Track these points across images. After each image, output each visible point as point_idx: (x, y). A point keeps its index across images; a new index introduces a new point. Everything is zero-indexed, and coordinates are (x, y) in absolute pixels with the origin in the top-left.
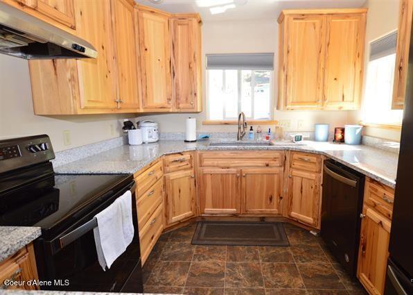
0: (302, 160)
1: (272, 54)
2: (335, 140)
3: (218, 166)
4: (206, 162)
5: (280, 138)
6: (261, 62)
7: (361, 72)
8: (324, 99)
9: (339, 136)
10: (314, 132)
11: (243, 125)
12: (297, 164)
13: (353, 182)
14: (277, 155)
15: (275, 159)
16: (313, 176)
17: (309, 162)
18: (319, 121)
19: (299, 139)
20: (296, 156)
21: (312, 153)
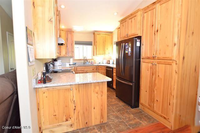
0: (101, 68)
1: (92, 42)
2: (108, 63)
3: (81, 70)
4: (78, 70)
5: (95, 63)
6: (89, 44)
7: (112, 47)
8: (105, 53)
9: (109, 63)
10: (103, 62)
11: (85, 60)
12: (100, 69)
13: (111, 69)
14: (95, 67)
15: (95, 68)
16: (104, 71)
17: (102, 68)
18: (104, 59)
19: (100, 63)
20: (100, 67)
21: (103, 66)
